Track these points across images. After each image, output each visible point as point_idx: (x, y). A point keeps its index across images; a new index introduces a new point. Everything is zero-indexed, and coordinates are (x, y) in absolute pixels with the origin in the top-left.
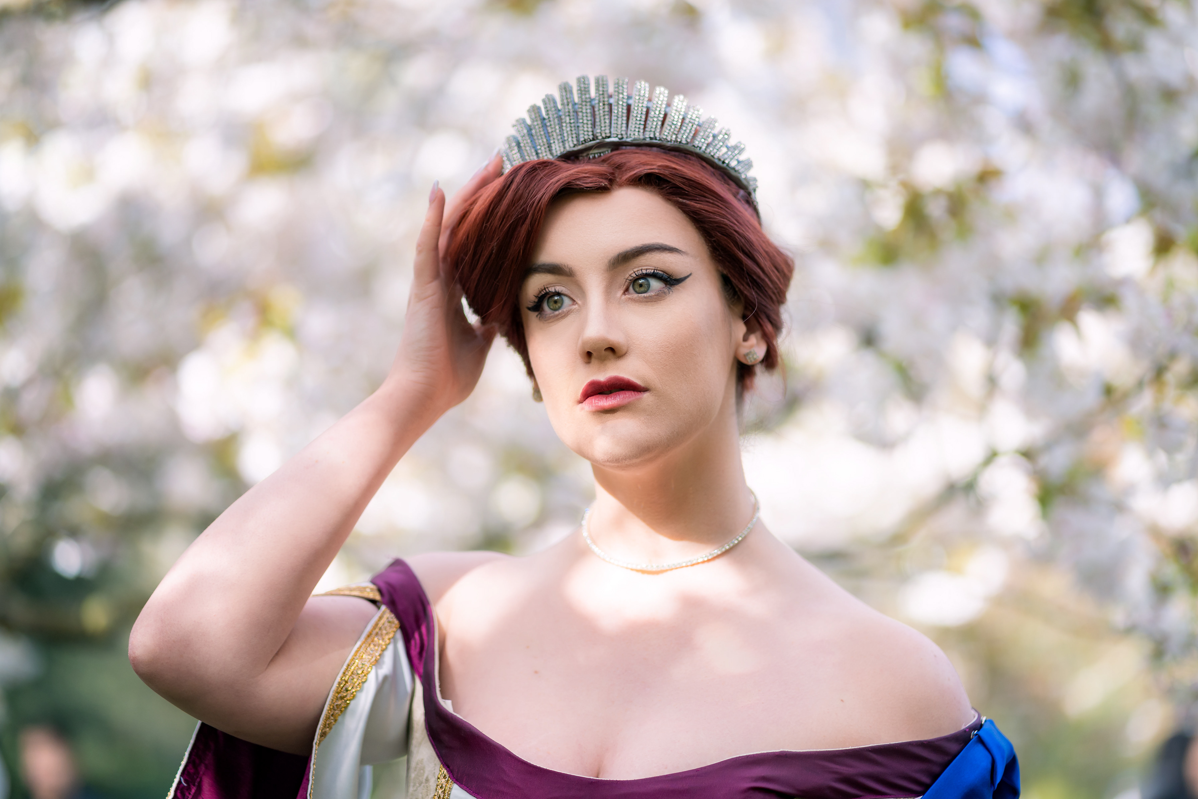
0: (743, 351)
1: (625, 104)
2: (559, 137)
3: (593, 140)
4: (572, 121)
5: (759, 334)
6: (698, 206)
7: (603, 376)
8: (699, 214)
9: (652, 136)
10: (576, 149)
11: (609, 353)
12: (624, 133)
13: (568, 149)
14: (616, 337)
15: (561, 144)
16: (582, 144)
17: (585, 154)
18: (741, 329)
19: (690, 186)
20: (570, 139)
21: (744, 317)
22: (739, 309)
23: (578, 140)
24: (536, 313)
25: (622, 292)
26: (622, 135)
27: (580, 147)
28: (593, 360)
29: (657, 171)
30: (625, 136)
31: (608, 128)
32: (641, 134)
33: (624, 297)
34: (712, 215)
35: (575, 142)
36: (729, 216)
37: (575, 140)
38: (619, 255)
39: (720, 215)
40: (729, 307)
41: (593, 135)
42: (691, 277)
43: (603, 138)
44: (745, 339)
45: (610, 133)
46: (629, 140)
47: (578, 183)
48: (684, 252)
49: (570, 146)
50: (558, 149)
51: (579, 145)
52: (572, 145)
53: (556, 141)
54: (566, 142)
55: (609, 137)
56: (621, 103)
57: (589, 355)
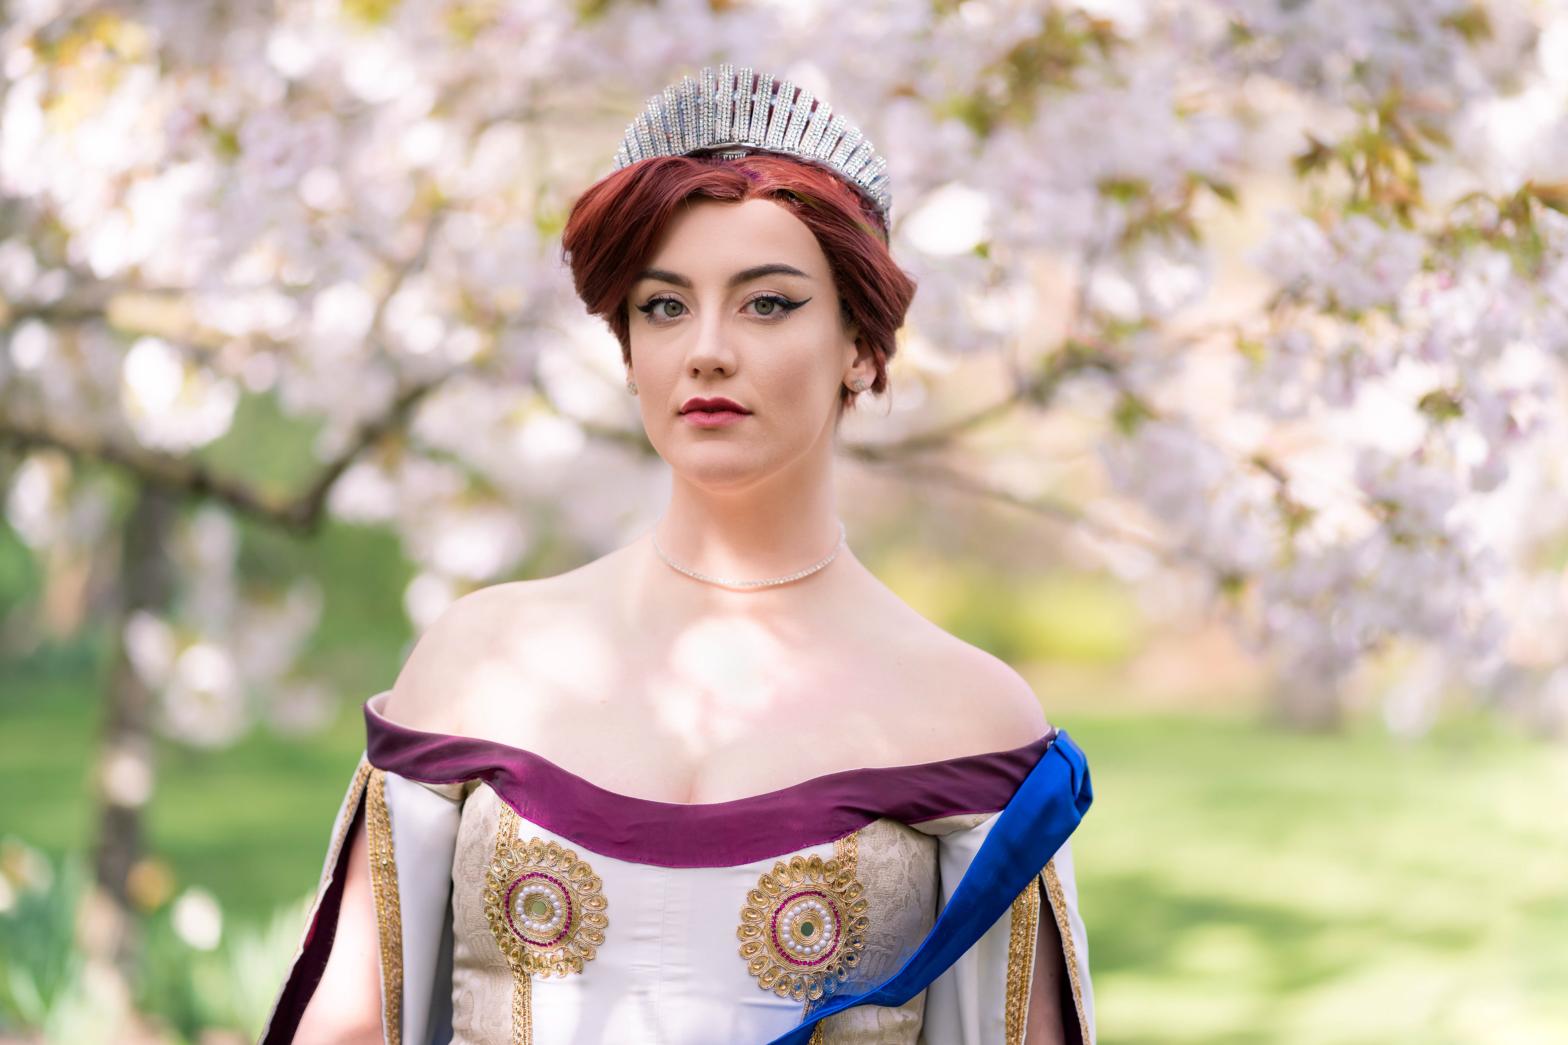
0: (851, 377)
1: (768, 106)
2: (694, 130)
3: (730, 141)
4: (710, 115)
5: (870, 360)
6: (828, 229)
7: (708, 396)
8: (828, 238)
9: (791, 146)
10: (710, 147)
11: (718, 374)
12: (762, 139)
13: (702, 145)
14: (727, 358)
15: (695, 139)
16: (718, 143)
17: (718, 154)
18: (852, 353)
19: (822, 207)
20: (705, 135)
21: (858, 343)
22: (854, 333)
23: (714, 138)
24: (646, 314)
25: (738, 309)
26: (759, 140)
27: (714, 146)
28: (699, 376)
29: (790, 188)
30: (762, 143)
31: (746, 131)
32: (780, 143)
33: (739, 315)
34: (841, 240)
35: (711, 140)
36: (859, 243)
37: (710, 137)
38: (741, 274)
39: (848, 240)
40: (844, 331)
41: (730, 135)
42: (810, 302)
43: (740, 141)
44: (855, 365)
45: (748, 136)
46: (767, 148)
47: (709, 189)
48: (807, 276)
49: (704, 143)
50: (692, 145)
51: (714, 144)
52: (707, 143)
53: (690, 133)
54: (701, 137)
55: (747, 141)
56: (763, 103)
57: (696, 371)
